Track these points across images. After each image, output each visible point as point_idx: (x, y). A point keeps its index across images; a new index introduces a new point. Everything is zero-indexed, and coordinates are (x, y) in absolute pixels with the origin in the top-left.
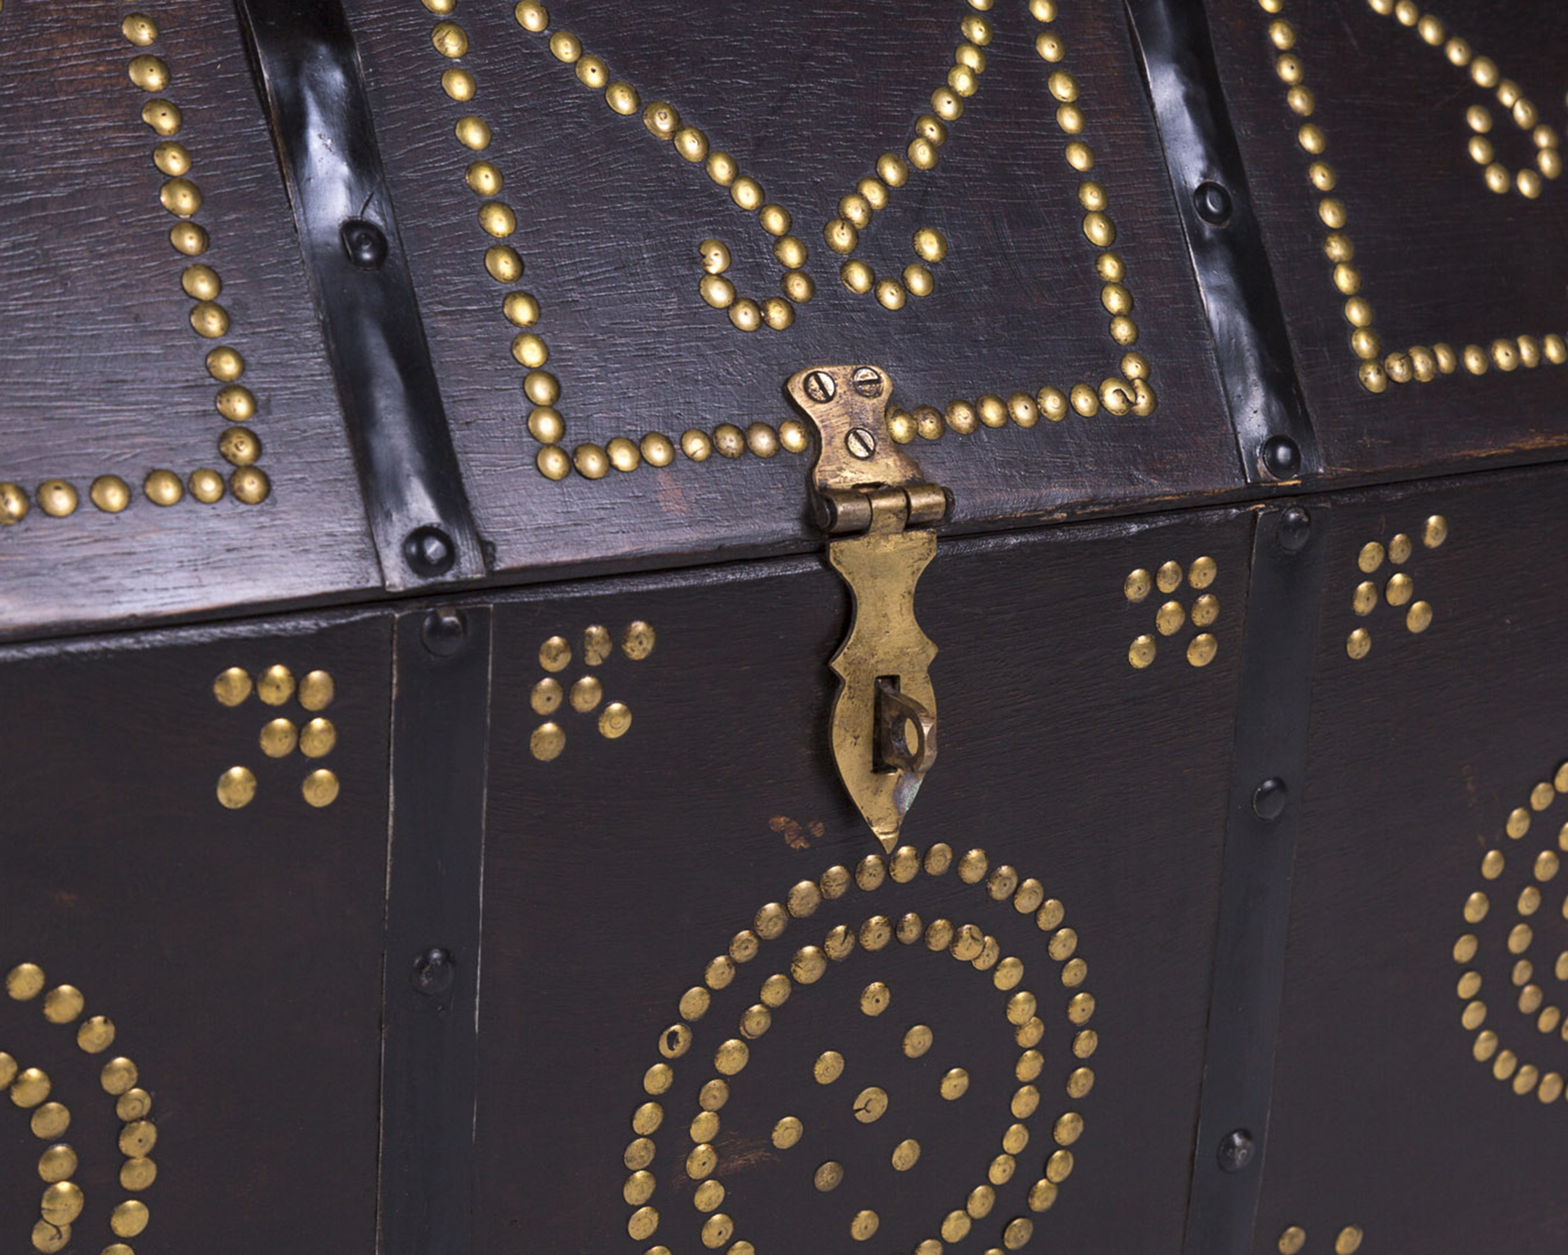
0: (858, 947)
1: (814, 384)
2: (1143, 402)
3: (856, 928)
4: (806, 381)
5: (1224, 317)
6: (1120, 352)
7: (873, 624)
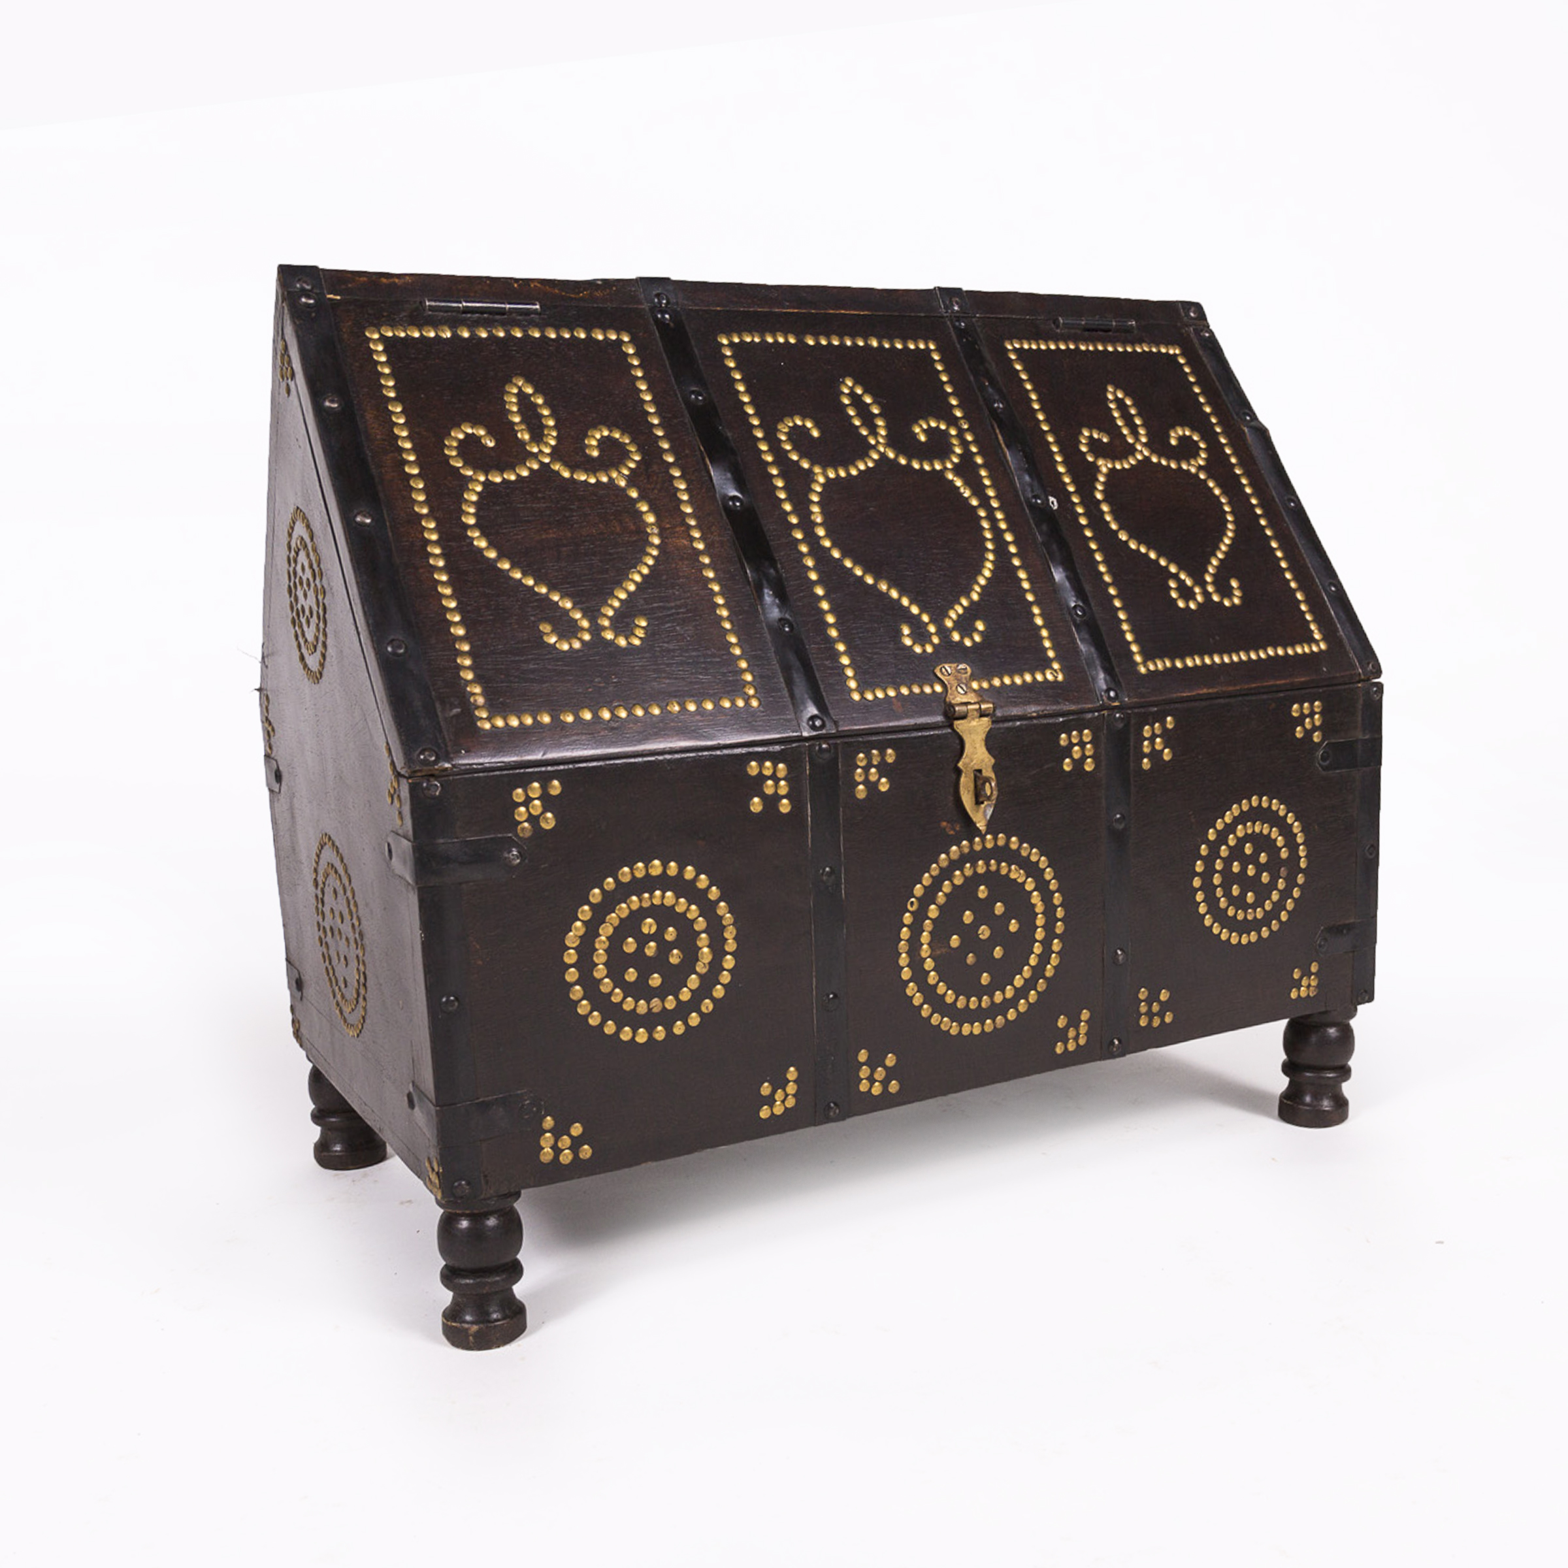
0: (975, 873)
1: (943, 670)
2: (1060, 678)
3: (974, 865)
4: (941, 669)
5: (1087, 649)
6: (1051, 660)
7: (971, 750)
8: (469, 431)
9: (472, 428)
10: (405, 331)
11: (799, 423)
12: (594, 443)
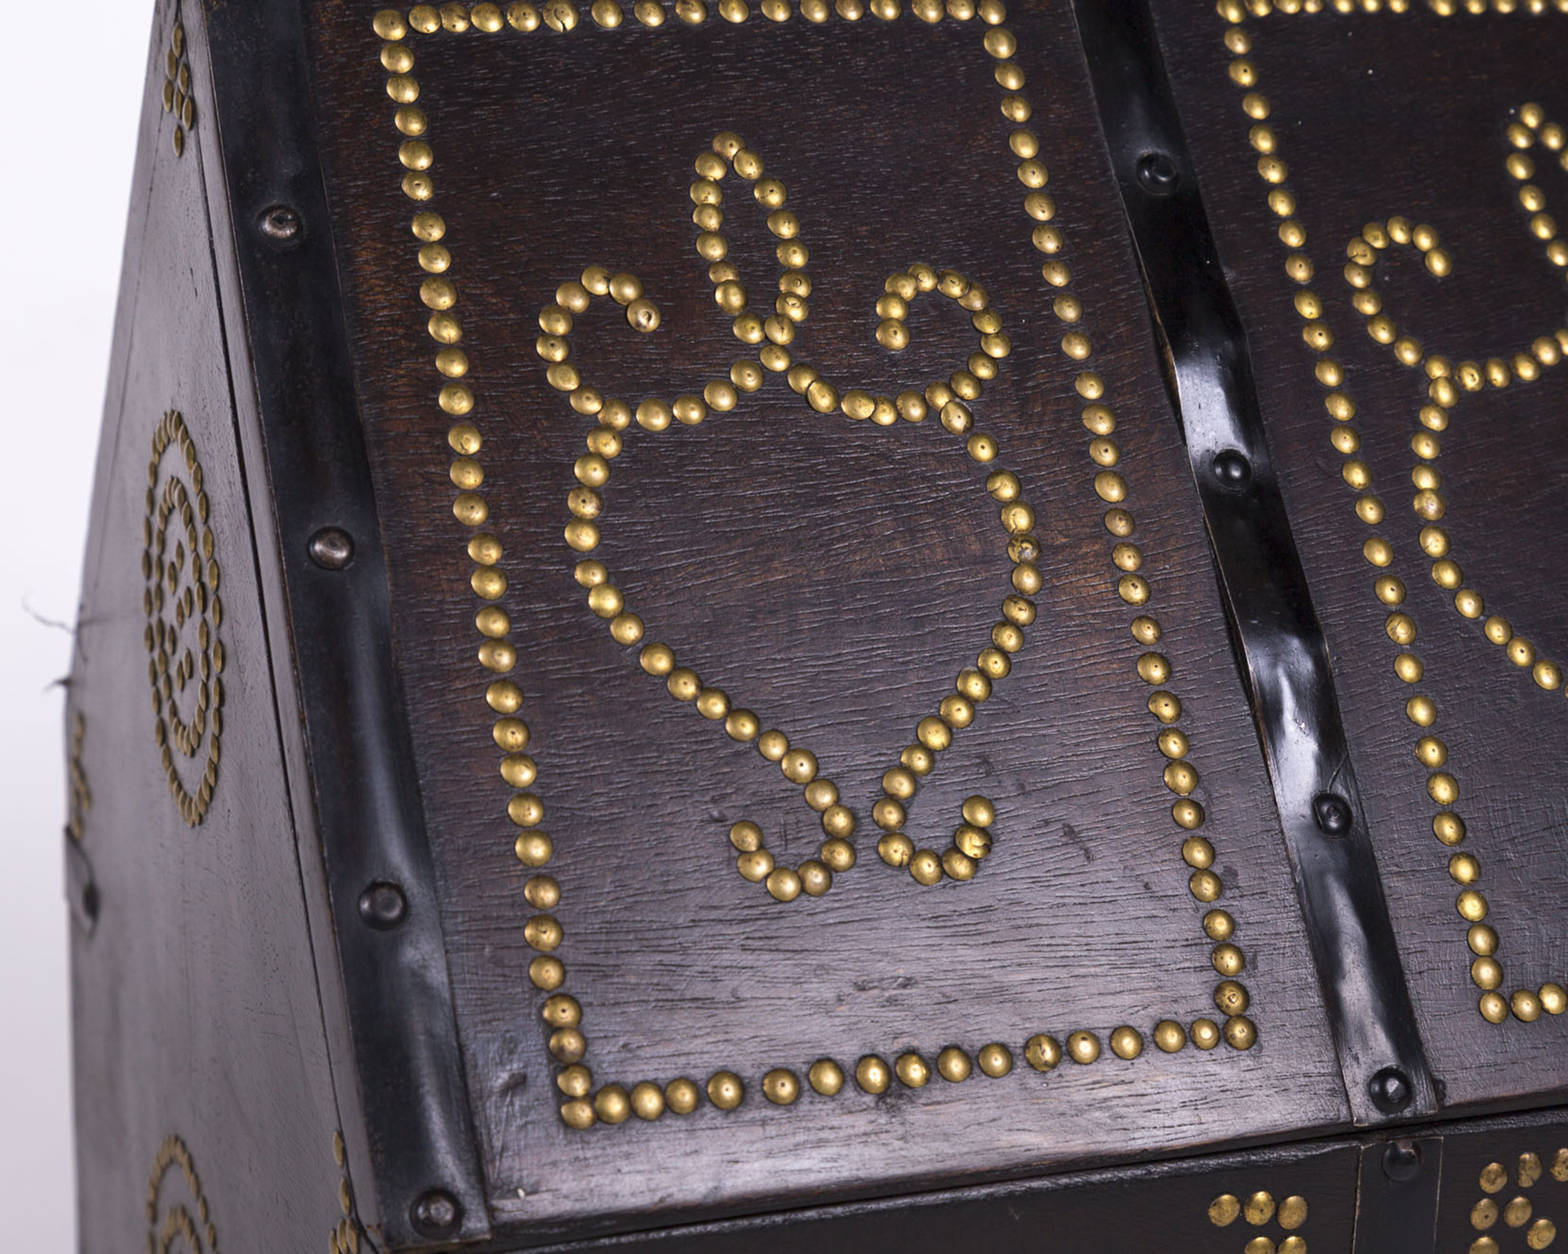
8: (600, 288)
9: (608, 280)
10: (467, 18)
11: (1400, 236)
12: (896, 311)
